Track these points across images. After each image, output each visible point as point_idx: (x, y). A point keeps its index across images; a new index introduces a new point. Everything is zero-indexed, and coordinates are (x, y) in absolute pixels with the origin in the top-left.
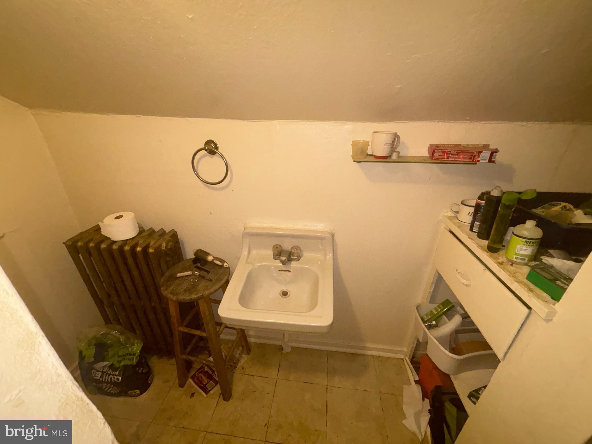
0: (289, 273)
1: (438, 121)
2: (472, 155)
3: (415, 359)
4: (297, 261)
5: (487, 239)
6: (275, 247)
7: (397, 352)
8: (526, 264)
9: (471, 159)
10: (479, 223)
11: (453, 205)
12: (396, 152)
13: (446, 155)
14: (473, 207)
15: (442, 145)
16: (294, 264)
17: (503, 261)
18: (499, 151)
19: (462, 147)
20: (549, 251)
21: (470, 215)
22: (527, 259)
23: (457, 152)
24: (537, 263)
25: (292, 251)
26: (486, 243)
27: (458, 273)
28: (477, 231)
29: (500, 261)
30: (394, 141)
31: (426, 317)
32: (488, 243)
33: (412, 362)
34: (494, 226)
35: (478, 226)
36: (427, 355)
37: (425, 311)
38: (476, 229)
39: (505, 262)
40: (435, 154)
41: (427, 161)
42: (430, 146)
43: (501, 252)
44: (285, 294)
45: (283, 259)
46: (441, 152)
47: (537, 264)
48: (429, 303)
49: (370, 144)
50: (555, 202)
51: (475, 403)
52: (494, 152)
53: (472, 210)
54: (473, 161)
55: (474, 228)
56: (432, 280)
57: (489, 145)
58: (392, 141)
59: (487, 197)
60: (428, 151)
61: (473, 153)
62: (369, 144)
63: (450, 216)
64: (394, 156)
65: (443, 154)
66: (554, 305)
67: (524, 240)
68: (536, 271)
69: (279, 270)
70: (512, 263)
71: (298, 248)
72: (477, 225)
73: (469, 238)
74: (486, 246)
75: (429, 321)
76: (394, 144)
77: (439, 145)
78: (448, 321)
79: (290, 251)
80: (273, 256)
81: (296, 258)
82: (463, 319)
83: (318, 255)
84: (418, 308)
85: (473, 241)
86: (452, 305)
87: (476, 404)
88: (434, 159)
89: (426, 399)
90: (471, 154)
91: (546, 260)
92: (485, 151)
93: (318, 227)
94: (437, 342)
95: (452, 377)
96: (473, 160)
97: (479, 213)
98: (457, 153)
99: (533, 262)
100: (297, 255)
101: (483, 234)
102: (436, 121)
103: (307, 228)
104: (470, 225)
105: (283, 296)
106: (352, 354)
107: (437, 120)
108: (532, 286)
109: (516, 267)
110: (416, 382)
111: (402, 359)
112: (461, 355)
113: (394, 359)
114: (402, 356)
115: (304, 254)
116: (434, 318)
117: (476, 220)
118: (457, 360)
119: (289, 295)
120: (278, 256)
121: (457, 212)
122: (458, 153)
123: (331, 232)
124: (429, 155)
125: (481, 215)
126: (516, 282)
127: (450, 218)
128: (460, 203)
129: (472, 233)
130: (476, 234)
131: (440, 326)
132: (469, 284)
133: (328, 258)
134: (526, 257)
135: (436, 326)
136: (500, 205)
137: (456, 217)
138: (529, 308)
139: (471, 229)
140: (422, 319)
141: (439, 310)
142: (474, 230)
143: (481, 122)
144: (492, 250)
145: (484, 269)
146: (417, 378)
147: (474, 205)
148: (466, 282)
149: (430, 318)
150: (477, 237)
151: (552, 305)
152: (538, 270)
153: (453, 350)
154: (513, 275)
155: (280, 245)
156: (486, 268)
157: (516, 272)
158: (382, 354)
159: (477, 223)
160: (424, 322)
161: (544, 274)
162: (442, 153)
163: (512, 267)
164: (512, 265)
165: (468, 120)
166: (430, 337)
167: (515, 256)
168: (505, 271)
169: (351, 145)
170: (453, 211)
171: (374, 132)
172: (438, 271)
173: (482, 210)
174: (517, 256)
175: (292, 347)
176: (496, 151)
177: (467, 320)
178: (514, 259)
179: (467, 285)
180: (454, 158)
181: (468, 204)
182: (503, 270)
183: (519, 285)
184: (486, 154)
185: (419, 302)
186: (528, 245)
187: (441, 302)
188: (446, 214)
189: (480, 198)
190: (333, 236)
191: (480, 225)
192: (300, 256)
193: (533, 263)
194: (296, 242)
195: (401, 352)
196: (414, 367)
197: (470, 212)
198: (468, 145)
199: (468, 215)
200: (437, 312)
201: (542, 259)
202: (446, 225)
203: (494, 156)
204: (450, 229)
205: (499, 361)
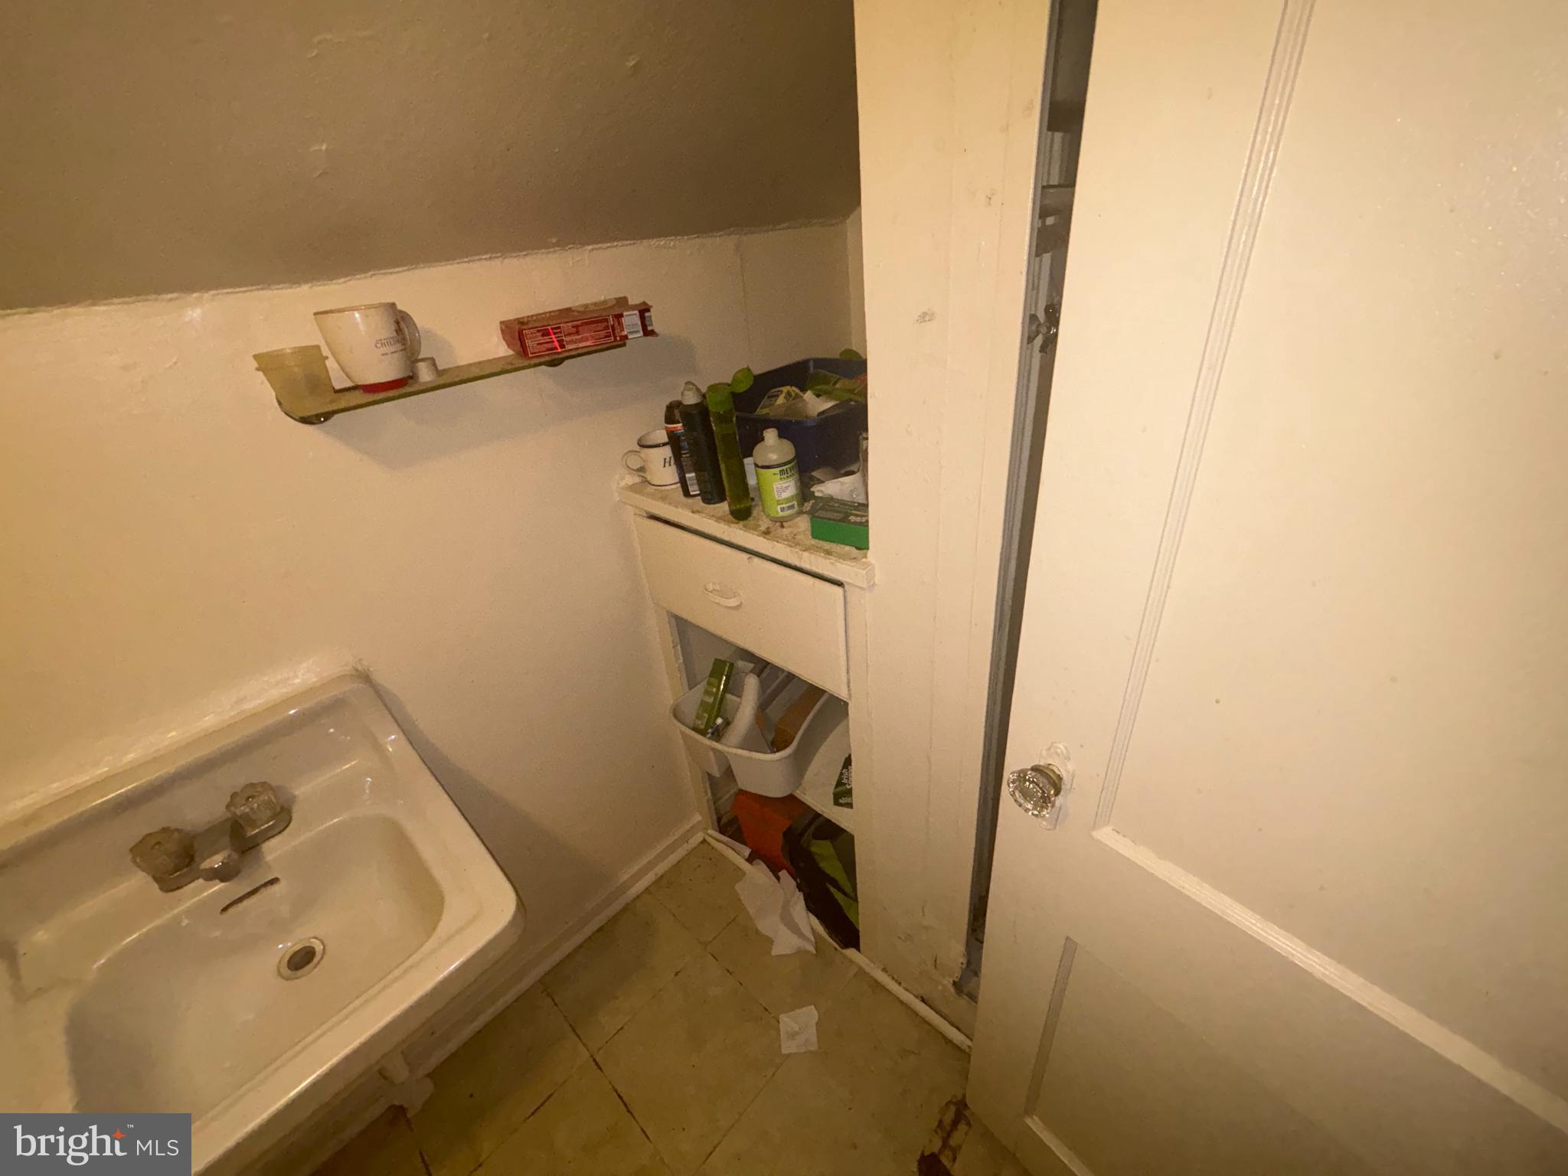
0: (276, 888)
1: (488, 256)
2: (607, 328)
3: (724, 820)
4: (280, 833)
5: (722, 499)
6: (144, 852)
7: (685, 838)
8: (800, 513)
9: (610, 336)
10: (693, 474)
11: (626, 457)
12: (423, 360)
13: (555, 339)
14: (664, 444)
15: (530, 319)
16: (274, 850)
17: (766, 526)
18: (651, 307)
19: (575, 313)
20: (814, 474)
21: (667, 464)
22: (795, 503)
23: (573, 327)
24: (812, 502)
25: (238, 812)
26: (724, 507)
27: (711, 592)
28: (698, 492)
29: (763, 528)
30: (399, 330)
31: (700, 722)
32: (729, 505)
33: (722, 832)
34: (723, 466)
35: (695, 481)
36: (741, 792)
37: (690, 710)
38: (694, 490)
39: (770, 525)
40: (529, 343)
41: (517, 366)
42: (504, 327)
43: (755, 513)
44: (302, 960)
45: (216, 861)
46: (539, 334)
47: (813, 504)
48: (690, 689)
49: (325, 352)
50: (773, 391)
51: (850, 805)
52: (644, 310)
53: (667, 452)
54: (615, 340)
55: (690, 489)
56: (671, 639)
57: (625, 299)
58: (393, 328)
59: (681, 413)
60: (504, 339)
61: (606, 320)
62: (324, 354)
63: (633, 485)
64: (425, 375)
65: (547, 339)
66: (866, 557)
67: (777, 470)
68: (818, 517)
69: (225, 909)
70: (782, 522)
71: (259, 789)
72: (690, 478)
73: (693, 512)
74: (729, 512)
75: (710, 723)
76: (404, 339)
77: (523, 318)
78: (738, 700)
79: (229, 815)
80: (156, 886)
81: (271, 823)
82: (758, 676)
83: (353, 763)
84: (676, 713)
85: (704, 515)
86: (728, 664)
87: (854, 805)
88: (530, 356)
89: (780, 874)
90: (605, 324)
91: (819, 490)
92: (627, 311)
93: (297, 681)
94: (745, 753)
95: (798, 794)
96: (615, 337)
97: (683, 452)
98: (574, 330)
99: (806, 504)
100: (269, 813)
101: (712, 493)
102: (484, 257)
103: (249, 706)
104: (679, 485)
105: (300, 972)
106: (600, 929)
107: (486, 253)
108: (827, 545)
109: (790, 527)
110: (750, 860)
111: (704, 841)
112: (791, 743)
113: (690, 853)
114: (699, 837)
115: (297, 793)
116: (715, 713)
117: (685, 470)
118: (789, 756)
119: (324, 949)
120: (185, 870)
121: (642, 469)
122: (577, 327)
123: (354, 673)
124: (514, 350)
125: (688, 455)
126: (804, 551)
127: (632, 488)
128: (638, 448)
129: (690, 501)
130: (699, 498)
131: (733, 721)
132: (738, 603)
133: (390, 749)
134: (793, 500)
135: (727, 723)
136: (711, 419)
137: (646, 482)
138: (839, 584)
139: (687, 493)
140: (695, 729)
141: (715, 690)
142: (691, 493)
143: (586, 247)
144: (741, 515)
145: (748, 559)
146: (747, 851)
147: (666, 439)
148: (733, 603)
149: (708, 719)
150: (704, 505)
151: (864, 560)
152: (821, 513)
153: (776, 746)
154: (793, 542)
155: (165, 830)
156: (750, 555)
157: (795, 535)
158: (661, 868)
159: (690, 475)
160: (703, 733)
161: (829, 515)
162: (543, 335)
163: (784, 530)
164: (782, 526)
165: (554, 245)
166: (730, 753)
167: (779, 507)
168: (780, 543)
169: (258, 369)
170: (633, 470)
171: (315, 314)
172: (671, 613)
173: (685, 444)
174: (782, 506)
175: (429, 1075)
176: (645, 307)
177: (767, 671)
178: (781, 514)
179: (738, 607)
180: (575, 342)
181: (655, 443)
182: (777, 542)
183: (811, 553)
184: (631, 319)
185: (672, 702)
186: (785, 476)
187: (708, 674)
188: (623, 484)
189: (669, 419)
190: (365, 677)
191: (696, 476)
192: (282, 808)
193: (808, 506)
194: (235, 777)
195: (692, 831)
196: (730, 837)
197: (665, 459)
198: (586, 306)
199: (665, 466)
200: (713, 698)
201: (813, 492)
202: (636, 507)
203: (647, 319)
204: (647, 512)
205: (846, 704)
